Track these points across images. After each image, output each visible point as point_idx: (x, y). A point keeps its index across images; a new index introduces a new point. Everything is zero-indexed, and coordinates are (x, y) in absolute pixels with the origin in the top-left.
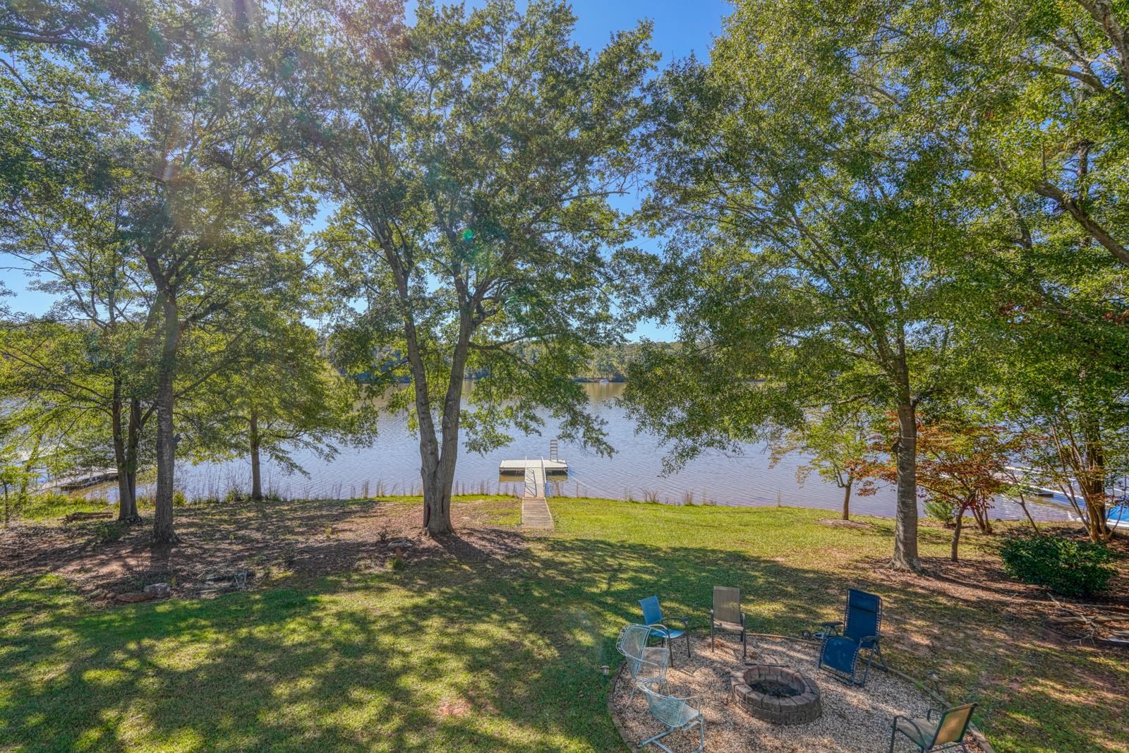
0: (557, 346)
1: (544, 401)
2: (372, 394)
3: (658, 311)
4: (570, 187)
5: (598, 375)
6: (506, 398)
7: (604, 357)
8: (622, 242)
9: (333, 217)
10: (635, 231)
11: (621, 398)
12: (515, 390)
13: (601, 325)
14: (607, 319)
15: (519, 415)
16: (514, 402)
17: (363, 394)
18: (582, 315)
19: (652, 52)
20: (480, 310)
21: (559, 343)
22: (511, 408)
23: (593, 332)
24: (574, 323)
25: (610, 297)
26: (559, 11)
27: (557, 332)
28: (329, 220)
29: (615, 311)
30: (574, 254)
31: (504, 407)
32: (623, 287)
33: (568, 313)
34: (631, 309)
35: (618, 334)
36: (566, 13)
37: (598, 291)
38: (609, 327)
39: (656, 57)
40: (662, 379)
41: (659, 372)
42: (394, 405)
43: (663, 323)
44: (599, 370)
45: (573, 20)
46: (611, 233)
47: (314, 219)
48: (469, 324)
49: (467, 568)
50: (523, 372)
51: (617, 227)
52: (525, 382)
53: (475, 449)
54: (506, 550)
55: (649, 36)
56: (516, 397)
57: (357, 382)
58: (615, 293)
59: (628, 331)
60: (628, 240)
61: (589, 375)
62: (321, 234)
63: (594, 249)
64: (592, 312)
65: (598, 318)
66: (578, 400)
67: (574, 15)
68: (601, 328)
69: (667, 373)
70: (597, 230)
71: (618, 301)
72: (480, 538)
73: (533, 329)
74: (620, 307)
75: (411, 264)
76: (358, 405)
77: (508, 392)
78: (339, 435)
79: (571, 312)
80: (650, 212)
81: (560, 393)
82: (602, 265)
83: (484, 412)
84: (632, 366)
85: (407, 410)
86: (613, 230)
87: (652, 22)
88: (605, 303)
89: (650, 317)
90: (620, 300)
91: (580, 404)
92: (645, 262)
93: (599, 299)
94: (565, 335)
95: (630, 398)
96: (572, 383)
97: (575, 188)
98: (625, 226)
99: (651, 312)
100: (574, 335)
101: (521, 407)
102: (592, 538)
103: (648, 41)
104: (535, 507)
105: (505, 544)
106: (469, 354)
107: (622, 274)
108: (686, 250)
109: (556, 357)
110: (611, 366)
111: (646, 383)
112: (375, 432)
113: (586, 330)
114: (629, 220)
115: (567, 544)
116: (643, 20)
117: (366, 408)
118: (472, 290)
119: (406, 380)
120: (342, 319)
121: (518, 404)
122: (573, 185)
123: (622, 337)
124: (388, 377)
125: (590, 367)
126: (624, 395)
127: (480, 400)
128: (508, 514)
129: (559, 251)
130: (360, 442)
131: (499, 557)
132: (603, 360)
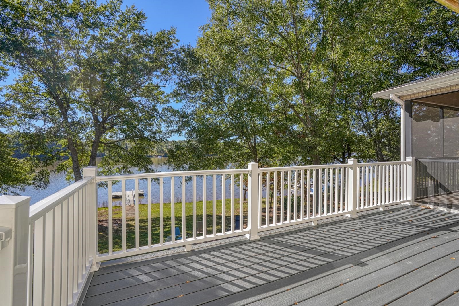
0: (139, 142)
1: (133, 165)
2: (46, 164)
3: (178, 131)
4: (145, 82)
5: (157, 154)
6: (116, 164)
7: (160, 146)
8: (166, 103)
9: (18, 78)
10: (171, 100)
11: (166, 162)
12: (121, 161)
13: (158, 135)
14: (160, 132)
15: (123, 171)
16: (120, 166)
17: (41, 165)
18: (150, 130)
19: (176, 39)
20: (104, 127)
21: (140, 141)
22: (119, 168)
23: (154, 137)
24: (147, 134)
25: (161, 124)
26: (140, 14)
27: (139, 137)
28: (16, 79)
29: (163, 129)
30: (146, 107)
31: (115, 168)
32: (166, 121)
33: (144, 129)
34: (169, 129)
35: (165, 138)
36: (143, 16)
37: (156, 122)
38: (161, 135)
39: (178, 41)
40: (180, 155)
41: (179, 152)
42: (60, 169)
43: (180, 135)
44: (157, 152)
45: (145, 18)
46: (161, 100)
47: (7, 79)
48: (99, 133)
49: (101, 233)
50: (125, 153)
51: (164, 98)
52: (126, 157)
53: (101, 186)
54: (118, 225)
55: (175, 33)
56: (121, 164)
57: (38, 159)
58: (163, 123)
59: (168, 137)
60: (168, 103)
61: (153, 154)
62: (11, 87)
63: (154, 106)
64: (154, 129)
65: (156, 132)
66: (149, 164)
67: (146, 17)
68: (158, 136)
69: (181, 153)
70: (156, 99)
71: (164, 126)
72: (106, 223)
73: (129, 136)
74: (165, 128)
75: (68, 106)
76: (38, 170)
77: (117, 162)
78: (20, 187)
79: (145, 129)
80: (176, 94)
81: (141, 161)
82: (158, 113)
83: (106, 170)
84: (170, 151)
85: (67, 171)
86: (162, 99)
87: (176, 29)
88: (159, 126)
89: (175, 133)
90: (165, 125)
91: (149, 165)
92: (174, 112)
93: (157, 124)
94: (143, 139)
95: (169, 162)
96: (146, 157)
97: (147, 83)
98: (167, 98)
99: (176, 131)
100: (147, 138)
101: (124, 168)
102: (155, 217)
103: (175, 35)
104: (130, 209)
105: (118, 223)
106: (99, 146)
107: (166, 116)
108: (189, 109)
109: (139, 147)
110: (163, 150)
111: (175, 156)
112: (48, 182)
113: (152, 136)
114: (168, 96)
115: (145, 220)
116: (173, 27)
117: (43, 171)
118: (100, 120)
119: (66, 158)
120: (27, 129)
121: (122, 167)
122: (146, 81)
123: (166, 139)
124: (56, 157)
125: (153, 151)
126: (167, 161)
127: (104, 165)
128: (117, 213)
129: (140, 106)
130: (40, 187)
131: (116, 228)
132: (159, 147)
